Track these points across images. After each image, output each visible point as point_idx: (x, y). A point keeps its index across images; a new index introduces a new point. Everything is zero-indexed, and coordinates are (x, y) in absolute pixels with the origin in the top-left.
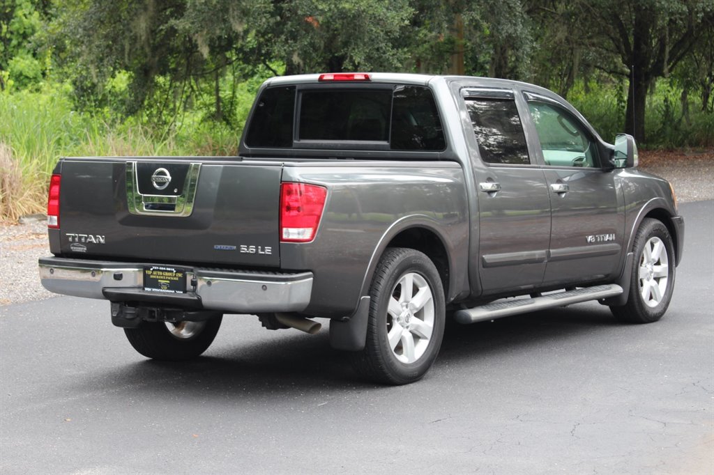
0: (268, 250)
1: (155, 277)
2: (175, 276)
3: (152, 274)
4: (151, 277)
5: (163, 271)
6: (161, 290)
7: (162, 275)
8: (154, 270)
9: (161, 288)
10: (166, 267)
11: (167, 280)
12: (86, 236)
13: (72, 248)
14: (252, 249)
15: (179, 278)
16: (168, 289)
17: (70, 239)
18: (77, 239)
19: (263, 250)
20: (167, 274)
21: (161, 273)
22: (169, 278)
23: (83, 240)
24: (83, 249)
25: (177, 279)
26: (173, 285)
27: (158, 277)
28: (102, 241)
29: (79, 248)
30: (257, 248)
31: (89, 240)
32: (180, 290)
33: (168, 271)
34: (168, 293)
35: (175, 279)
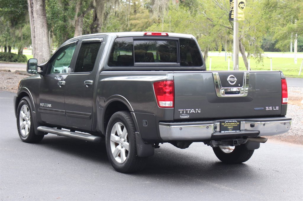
0: (277, 108)
1: (226, 126)
2: (236, 124)
3: (225, 125)
4: (224, 126)
5: (230, 122)
6: (229, 132)
7: (230, 124)
8: (227, 122)
9: (229, 131)
10: (232, 120)
11: (232, 126)
12: (190, 110)
13: (181, 117)
14: (271, 108)
15: (238, 125)
16: (232, 130)
17: (181, 112)
18: (185, 112)
19: (275, 108)
20: (232, 124)
21: (229, 124)
22: (233, 125)
23: (188, 112)
24: (187, 117)
25: (237, 125)
26: (235, 128)
27: (227, 126)
28: (199, 112)
29: (185, 116)
30: (273, 108)
31: (191, 112)
32: (238, 130)
33: (234, 122)
34: (232, 132)
35: (236, 125)
